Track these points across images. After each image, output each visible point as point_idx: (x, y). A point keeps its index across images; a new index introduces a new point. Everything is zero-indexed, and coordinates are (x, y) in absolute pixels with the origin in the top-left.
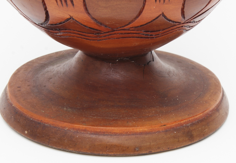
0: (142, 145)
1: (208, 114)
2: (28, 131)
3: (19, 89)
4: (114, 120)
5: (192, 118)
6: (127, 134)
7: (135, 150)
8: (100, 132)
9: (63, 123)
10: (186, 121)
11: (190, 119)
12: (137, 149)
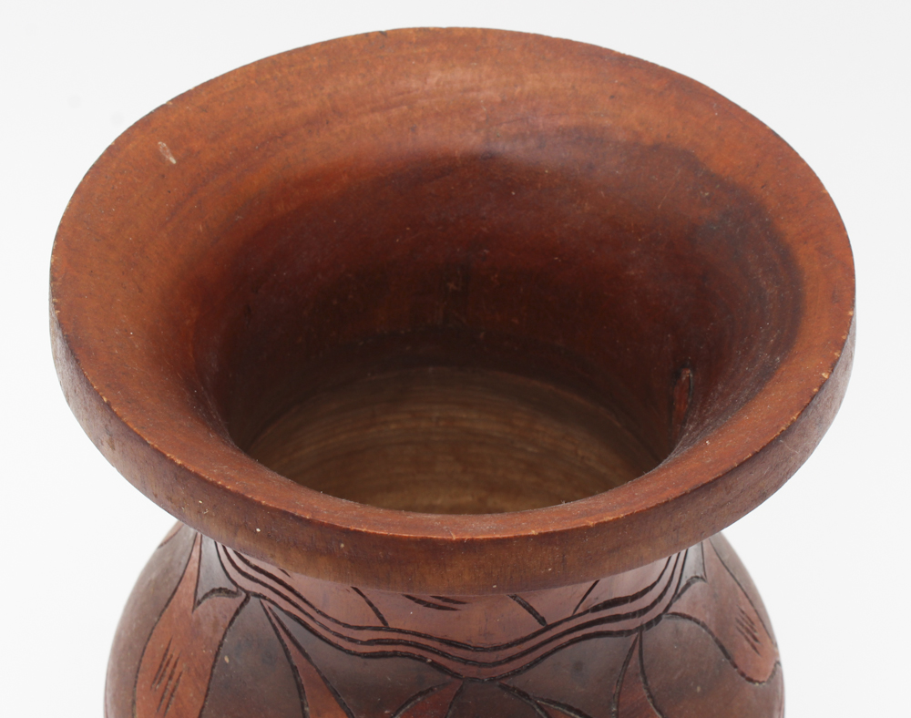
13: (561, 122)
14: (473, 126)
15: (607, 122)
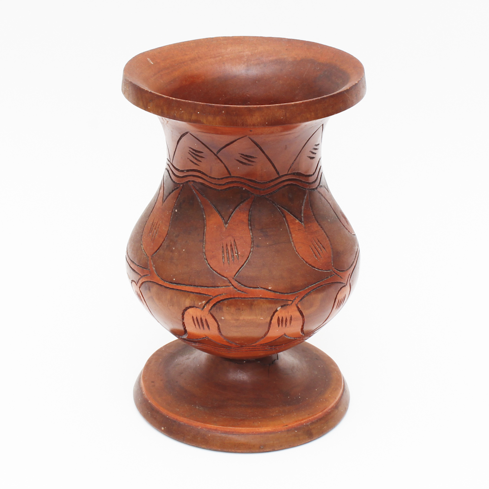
0: (266, 443)
1: (327, 412)
2: (164, 427)
3: (153, 384)
4: (241, 420)
5: (312, 417)
6: (253, 433)
7: (260, 448)
8: (229, 432)
9: (196, 422)
10: (306, 420)
11: (310, 418)
12: (262, 447)
13: (271, 59)
14: (243, 62)
15: (285, 56)
